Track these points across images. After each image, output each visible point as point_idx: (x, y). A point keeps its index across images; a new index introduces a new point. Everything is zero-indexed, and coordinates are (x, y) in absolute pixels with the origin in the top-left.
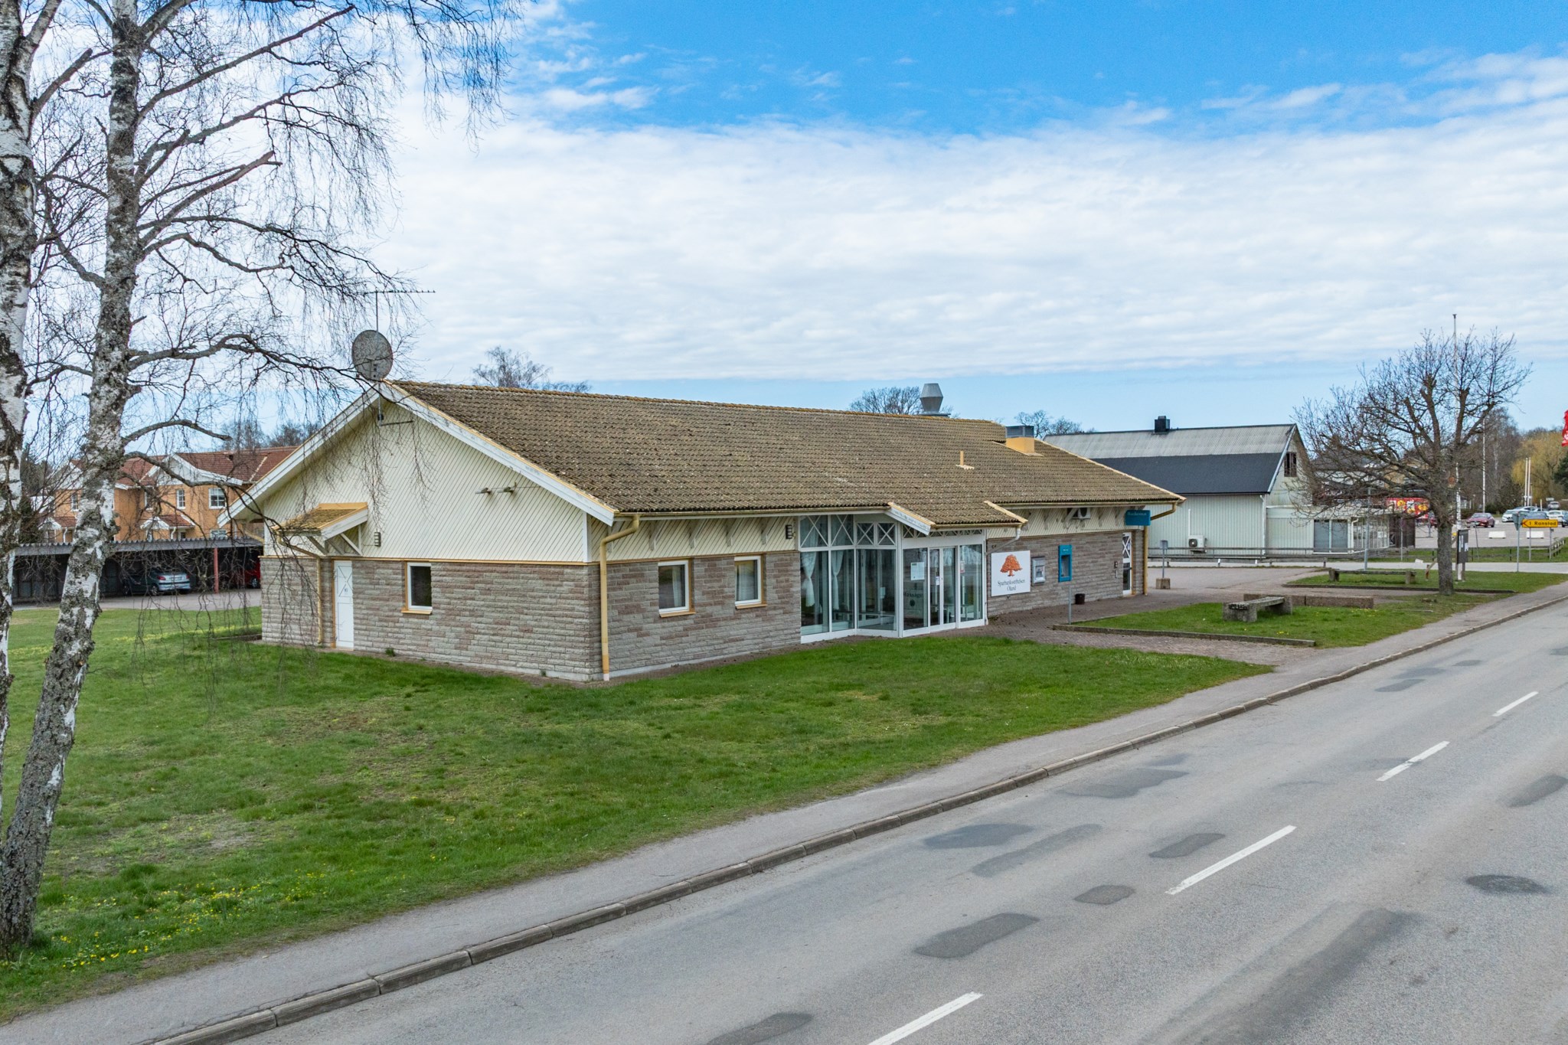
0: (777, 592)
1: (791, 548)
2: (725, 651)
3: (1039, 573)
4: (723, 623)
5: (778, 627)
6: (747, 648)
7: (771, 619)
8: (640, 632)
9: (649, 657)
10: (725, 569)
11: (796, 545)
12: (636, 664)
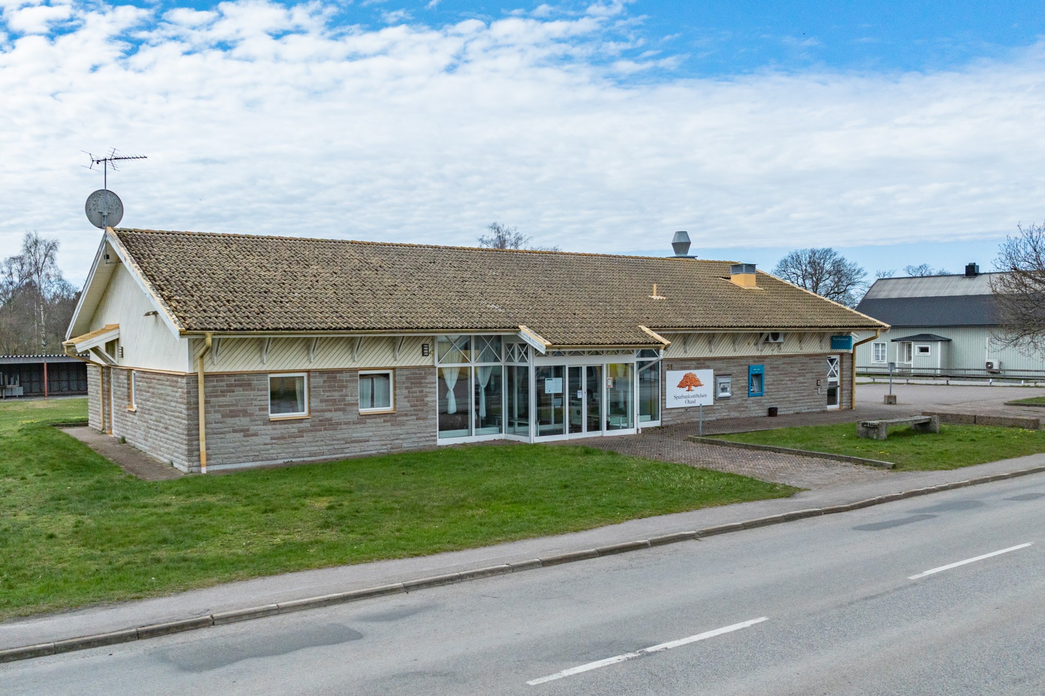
0: (408, 401)
1: (429, 363)
2: (346, 451)
3: (724, 390)
4: (344, 426)
5: (410, 431)
6: (374, 448)
7: (402, 424)
8: (246, 432)
9: (257, 454)
10: (347, 381)
11: (433, 361)
12: (241, 460)
